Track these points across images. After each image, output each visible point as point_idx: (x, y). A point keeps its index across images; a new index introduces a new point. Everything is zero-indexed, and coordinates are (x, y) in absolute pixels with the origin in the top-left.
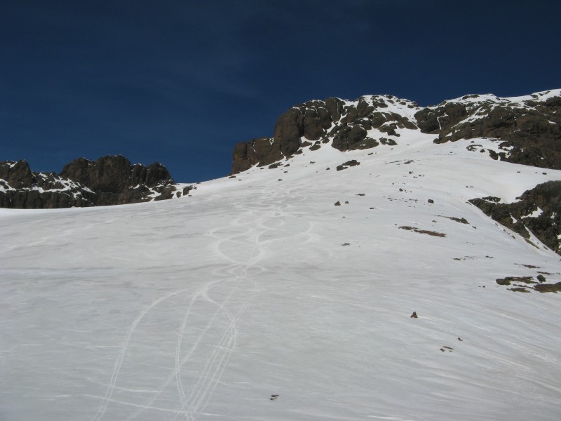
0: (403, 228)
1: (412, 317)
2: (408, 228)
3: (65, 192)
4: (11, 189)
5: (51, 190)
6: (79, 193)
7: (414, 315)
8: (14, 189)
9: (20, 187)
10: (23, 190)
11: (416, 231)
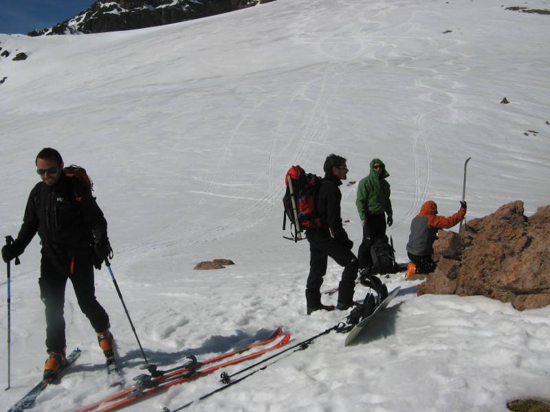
0: (510, 9)
1: (502, 103)
2: (515, 9)
3: (174, 6)
4: (123, 11)
5: (160, 7)
6: (187, 6)
7: (505, 101)
8: (127, 11)
9: (131, 8)
10: (135, 10)
11: (524, 11)
